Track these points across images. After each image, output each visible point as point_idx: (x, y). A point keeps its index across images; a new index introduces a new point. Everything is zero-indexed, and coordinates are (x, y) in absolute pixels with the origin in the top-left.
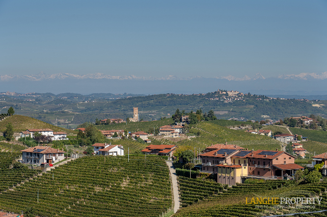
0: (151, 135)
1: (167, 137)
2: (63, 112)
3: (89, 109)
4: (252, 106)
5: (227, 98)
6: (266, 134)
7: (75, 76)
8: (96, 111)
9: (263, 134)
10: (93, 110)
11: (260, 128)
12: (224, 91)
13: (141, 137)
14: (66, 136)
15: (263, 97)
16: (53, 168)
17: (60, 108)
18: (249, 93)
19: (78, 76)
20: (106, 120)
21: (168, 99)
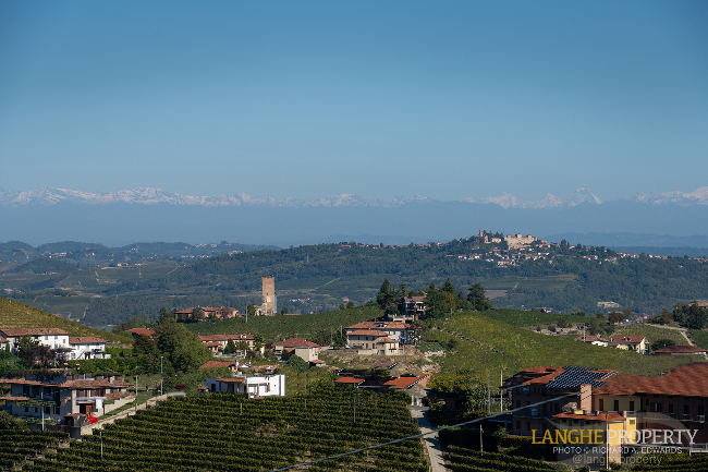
0: (325, 348)
1: (369, 353)
2: (58, 293)
3: (128, 285)
4: (572, 277)
5: (502, 253)
6: (633, 345)
7: (84, 196)
8: (148, 291)
9: (624, 347)
10: (138, 288)
11: (609, 332)
12: (497, 236)
13: (299, 353)
14: (103, 349)
15: (601, 252)
16: (99, 426)
17: (50, 283)
18: (563, 242)
19: (94, 195)
20: (189, 310)
21: (344, 258)
